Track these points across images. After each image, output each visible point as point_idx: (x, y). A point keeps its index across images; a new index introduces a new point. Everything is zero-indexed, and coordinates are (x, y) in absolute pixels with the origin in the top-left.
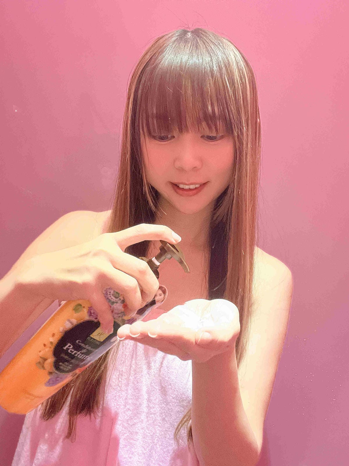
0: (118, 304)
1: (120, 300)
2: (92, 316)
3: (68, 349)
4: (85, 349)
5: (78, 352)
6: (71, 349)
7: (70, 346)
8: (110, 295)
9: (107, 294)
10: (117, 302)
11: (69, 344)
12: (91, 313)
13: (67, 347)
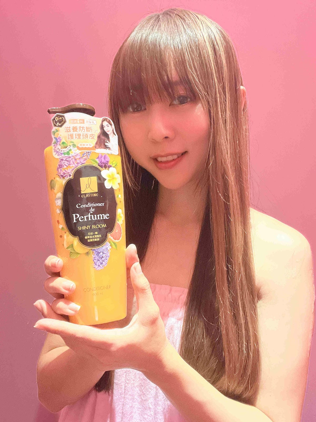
0: (73, 151)
1: (71, 146)
2: (65, 176)
3: (77, 220)
4: (90, 208)
5: (88, 215)
6: (79, 217)
7: (76, 216)
8: (60, 150)
9: (58, 152)
10: (70, 150)
11: (74, 215)
12: (62, 176)
13: (75, 218)
